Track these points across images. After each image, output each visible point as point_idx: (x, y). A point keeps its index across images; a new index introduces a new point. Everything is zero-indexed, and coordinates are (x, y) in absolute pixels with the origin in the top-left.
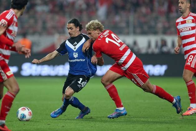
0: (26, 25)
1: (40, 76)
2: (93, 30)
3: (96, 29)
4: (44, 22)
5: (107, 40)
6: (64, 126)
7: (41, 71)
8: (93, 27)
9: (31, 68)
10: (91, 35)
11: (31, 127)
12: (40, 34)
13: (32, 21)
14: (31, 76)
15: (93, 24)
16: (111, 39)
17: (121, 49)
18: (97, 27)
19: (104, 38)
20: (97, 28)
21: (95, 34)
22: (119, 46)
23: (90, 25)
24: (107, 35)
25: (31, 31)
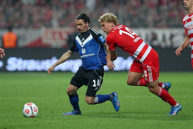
0: (12, 19)
1: (26, 71)
2: (107, 22)
3: (110, 21)
4: (30, 15)
5: (121, 32)
6: (51, 122)
7: (27, 65)
8: (107, 19)
9: (16, 63)
10: (104, 28)
11: (17, 123)
12: (26, 27)
13: (17, 14)
14: (16, 71)
15: (107, 16)
16: (124, 31)
17: (136, 41)
18: (111, 19)
19: (118, 31)
20: (112, 21)
21: (108, 26)
22: (133, 38)
23: (105, 17)
24: (120, 28)
25: (16, 24)
